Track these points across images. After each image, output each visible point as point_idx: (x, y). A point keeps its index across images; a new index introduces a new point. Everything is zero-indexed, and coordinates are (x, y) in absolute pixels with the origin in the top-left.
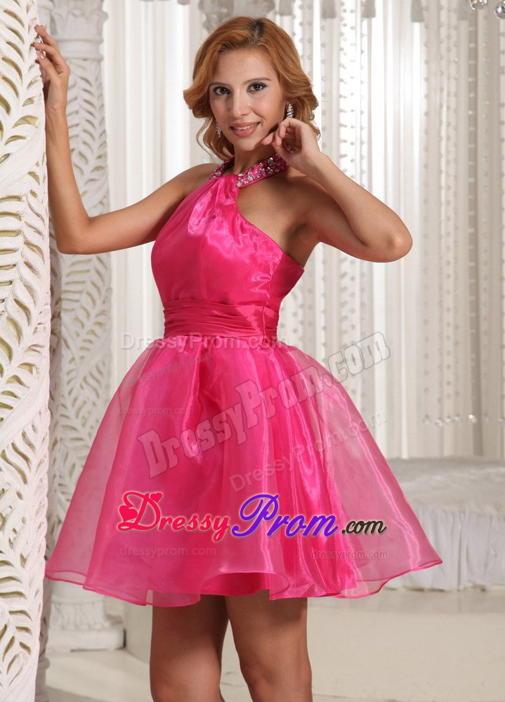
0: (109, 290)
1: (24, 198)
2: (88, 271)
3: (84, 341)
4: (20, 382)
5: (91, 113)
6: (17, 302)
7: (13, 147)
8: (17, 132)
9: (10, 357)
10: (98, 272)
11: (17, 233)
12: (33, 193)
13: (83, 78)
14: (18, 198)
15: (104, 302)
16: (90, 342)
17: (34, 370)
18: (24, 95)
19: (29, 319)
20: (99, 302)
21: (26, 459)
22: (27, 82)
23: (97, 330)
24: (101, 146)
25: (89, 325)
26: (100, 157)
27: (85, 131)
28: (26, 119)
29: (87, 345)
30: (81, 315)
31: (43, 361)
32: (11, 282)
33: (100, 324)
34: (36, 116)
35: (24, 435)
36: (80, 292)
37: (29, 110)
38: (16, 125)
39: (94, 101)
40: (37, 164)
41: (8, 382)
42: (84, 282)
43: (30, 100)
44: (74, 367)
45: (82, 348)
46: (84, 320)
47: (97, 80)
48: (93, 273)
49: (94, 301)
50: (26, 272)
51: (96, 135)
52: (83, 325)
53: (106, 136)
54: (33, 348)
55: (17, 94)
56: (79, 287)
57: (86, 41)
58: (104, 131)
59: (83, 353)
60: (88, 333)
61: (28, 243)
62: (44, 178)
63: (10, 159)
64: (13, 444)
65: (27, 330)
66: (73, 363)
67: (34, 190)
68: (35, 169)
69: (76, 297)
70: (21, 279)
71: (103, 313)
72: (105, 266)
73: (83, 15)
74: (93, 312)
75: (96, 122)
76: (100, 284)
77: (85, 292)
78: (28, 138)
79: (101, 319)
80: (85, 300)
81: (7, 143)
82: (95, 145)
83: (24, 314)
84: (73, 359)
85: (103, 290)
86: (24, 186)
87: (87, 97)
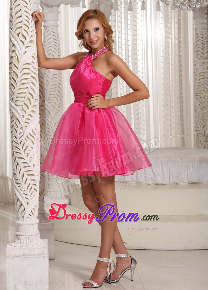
0: (62, 97)
1: (31, 64)
2: (56, 91)
3: (55, 112)
4: (31, 116)
5: (55, 42)
6: (30, 93)
7: (27, 49)
8: (28, 45)
9: (28, 109)
10: (59, 91)
11: (29, 74)
12: (33, 63)
13: (53, 32)
14: (29, 64)
15: (61, 100)
16: (57, 112)
17: (35, 112)
18: (30, 34)
19: (33, 98)
20: (59, 100)
21: (33, 137)
22: (31, 31)
23: (59, 109)
24: (59, 52)
25: (56, 107)
26: (58, 56)
27: (54, 48)
28: (31, 41)
29: (56, 113)
30: (54, 104)
31: (38, 110)
32: (28, 88)
33: (60, 107)
34: (34, 40)
35: (33, 131)
36: (53, 97)
37: (32, 39)
38: (28, 43)
39: (56, 39)
40: (34, 54)
41: (28, 116)
42: (54, 94)
43: (32, 36)
44: (52, 120)
45: (54, 114)
46: (55, 106)
47: (57, 32)
48: (57, 91)
49: (58, 100)
50: (32, 85)
51: (57, 49)
52: (54, 107)
53: (60, 49)
54: (34, 106)
55: (28, 34)
56: (53, 96)
57: (54, 20)
58: (60, 48)
59: (55, 116)
60: (56, 110)
61: (32, 77)
62: (36, 58)
63: (26, 53)
64: (30, 133)
65: (32, 101)
66: (52, 119)
67: (33, 61)
68: (33, 56)
69: (52, 99)
70: (31, 87)
71: (60, 103)
72: (61, 90)
73: (52, 12)
74: (57, 104)
75: (57, 45)
76: (59, 94)
77: (55, 97)
78: (31, 47)
79: (60, 105)
80: (55, 100)
81: (26, 48)
82: (57, 52)
83: (31, 97)
84: (52, 118)
85: (60, 97)
86: (31, 60)
87: (54, 37)
